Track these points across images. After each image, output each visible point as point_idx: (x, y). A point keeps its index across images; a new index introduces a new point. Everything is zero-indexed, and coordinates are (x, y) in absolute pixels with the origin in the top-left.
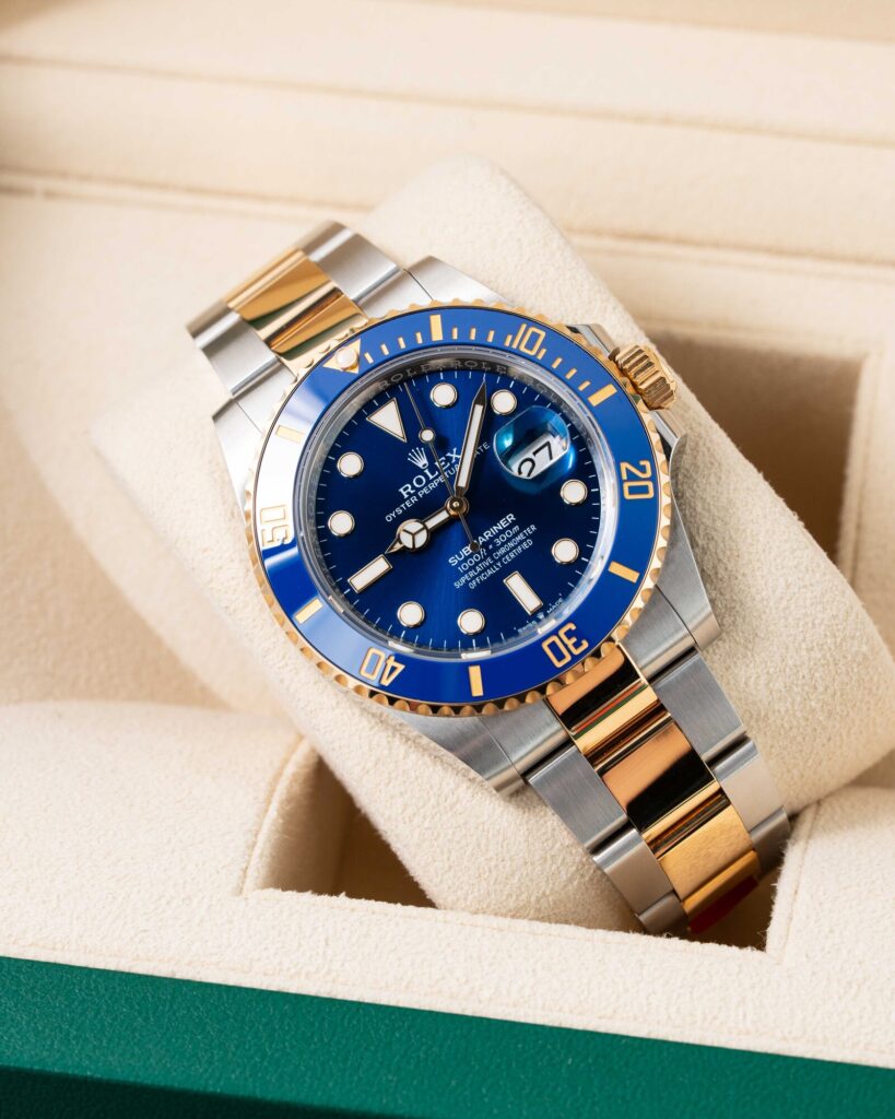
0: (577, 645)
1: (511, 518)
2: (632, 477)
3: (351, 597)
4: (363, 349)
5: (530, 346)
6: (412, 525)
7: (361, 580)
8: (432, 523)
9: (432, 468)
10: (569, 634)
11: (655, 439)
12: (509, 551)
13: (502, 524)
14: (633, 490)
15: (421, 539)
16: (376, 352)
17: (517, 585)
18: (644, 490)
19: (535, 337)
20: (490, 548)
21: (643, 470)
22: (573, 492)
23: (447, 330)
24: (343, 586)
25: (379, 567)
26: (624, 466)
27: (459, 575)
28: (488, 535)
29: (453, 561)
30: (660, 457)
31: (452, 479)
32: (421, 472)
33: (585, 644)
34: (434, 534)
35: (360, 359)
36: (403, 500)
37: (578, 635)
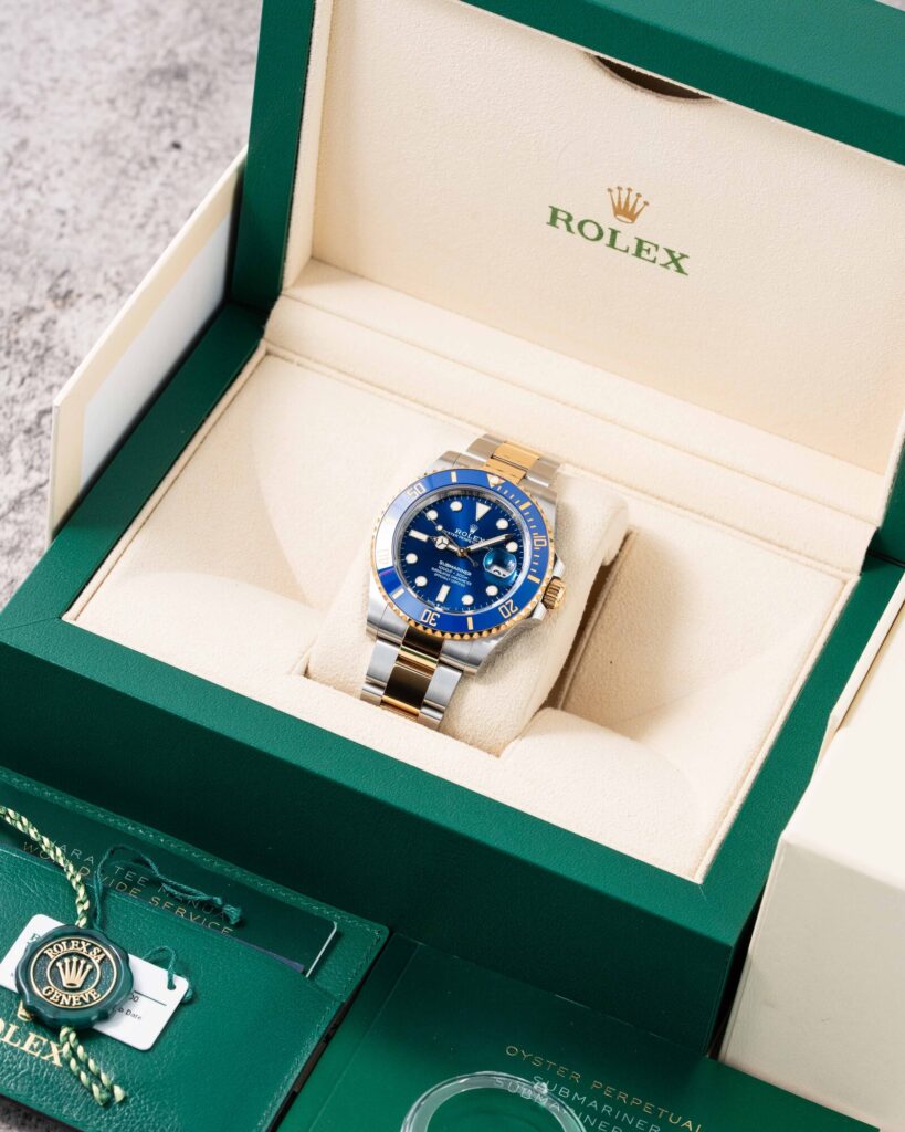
0: (433, 622)
1: (470, 574)
2: (508, 606)
3: (406, 534)
4: (502, 485)
5: (538, 543)
6: (446, 541)
7: (414, 534)
8: (451, 547)
9: (472, 536)
10: (435, 617)
11: (529, 607)
12: (457, 580)
13: (465, 572)
14: (503, 609)
15: (442, 547)
16: (503, 490)
17: (445, 590)
18: (506, 614)
19: (543, 543)
20: (454, 573)
21: (514, 609)
22: (492, 590)
23: (525, 510)
24: (409, 529)
25: (423, 537)
26: (511, 601)
27: (437, 567)
28: (458, 569)
29: (441, 562)
30: (524, 613)
31: (471, 544)
32: (468, 532)
33: (435, 625)
34: (447, 550)
35: (497, 486)
36: (454, 532)
37: (437, 620)
